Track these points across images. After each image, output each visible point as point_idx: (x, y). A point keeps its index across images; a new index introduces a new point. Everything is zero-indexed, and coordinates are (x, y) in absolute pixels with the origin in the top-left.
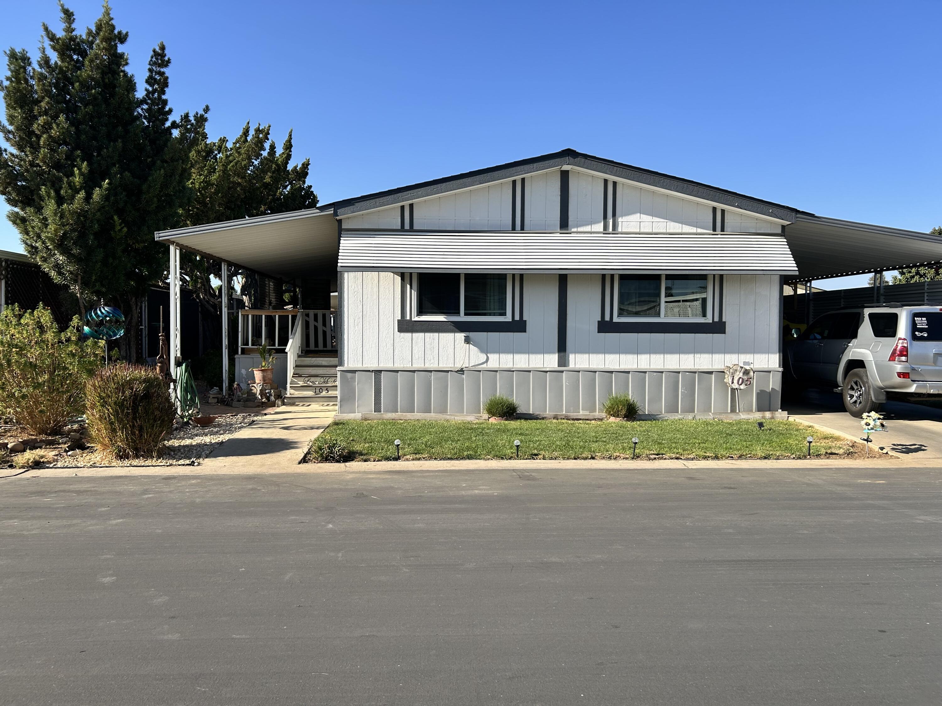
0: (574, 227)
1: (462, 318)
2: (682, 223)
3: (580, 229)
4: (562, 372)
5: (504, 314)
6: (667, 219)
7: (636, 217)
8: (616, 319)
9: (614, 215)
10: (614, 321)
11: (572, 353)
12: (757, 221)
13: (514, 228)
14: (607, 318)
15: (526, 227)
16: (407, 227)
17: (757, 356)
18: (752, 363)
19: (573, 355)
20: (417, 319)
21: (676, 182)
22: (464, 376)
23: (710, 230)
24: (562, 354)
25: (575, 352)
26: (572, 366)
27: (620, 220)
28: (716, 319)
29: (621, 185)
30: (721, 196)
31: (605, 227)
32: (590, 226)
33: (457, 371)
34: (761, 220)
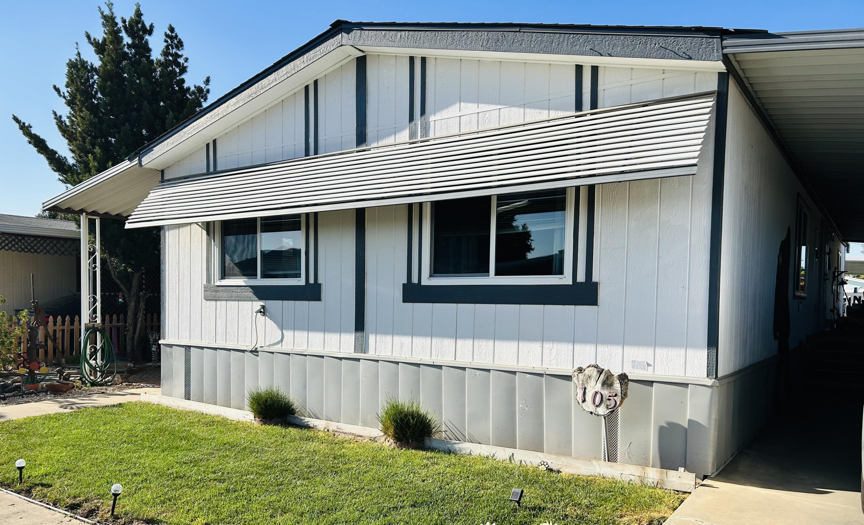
0: (374, 142)
1: (260, 281)
2: (524, 106)
3: (381, 143)
4: (358, 360)
5: (298, 276)
6: (499, 104)
7: (453, 111)
8: (426, 281)
9: (423, 112)
10: (423, 283)
11: (372, 333)
12: (663, 76)
13: (307, 154)
14: (415, 280)
15: (320, 150)
16: (212, 170)
17: (661, 352)
18: (648, 365)
19: (374, 336)
20: (218, 283)
21: (486, 33)
22: (258, 358)
23: (572, 111)
24: (359, 334)
25: (376, 333)
26: (371, 354)
27: (432, 118)
28: (581, 278)
29: (433, 61)
30: (561, 40)
31: (413, 135)
32: (393, 137)
33: (251, 351)
34: (673, 71)
